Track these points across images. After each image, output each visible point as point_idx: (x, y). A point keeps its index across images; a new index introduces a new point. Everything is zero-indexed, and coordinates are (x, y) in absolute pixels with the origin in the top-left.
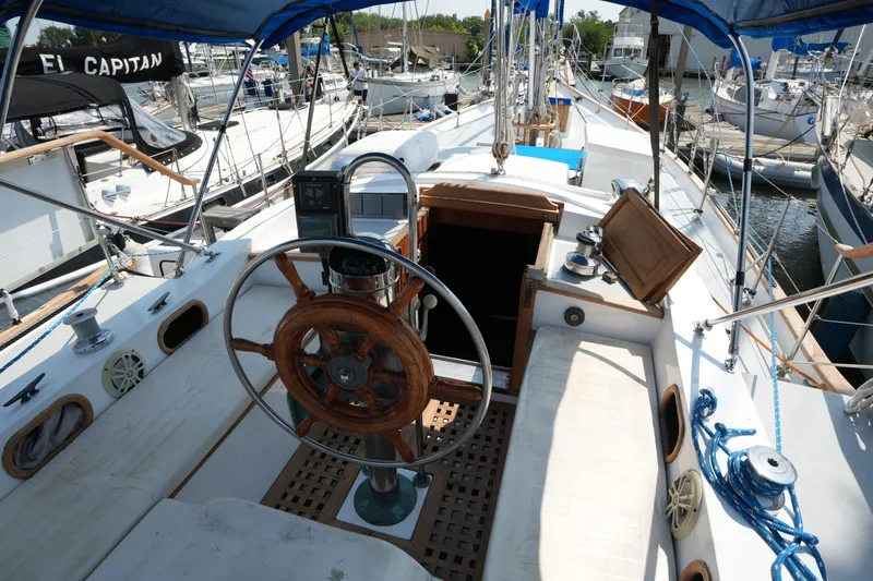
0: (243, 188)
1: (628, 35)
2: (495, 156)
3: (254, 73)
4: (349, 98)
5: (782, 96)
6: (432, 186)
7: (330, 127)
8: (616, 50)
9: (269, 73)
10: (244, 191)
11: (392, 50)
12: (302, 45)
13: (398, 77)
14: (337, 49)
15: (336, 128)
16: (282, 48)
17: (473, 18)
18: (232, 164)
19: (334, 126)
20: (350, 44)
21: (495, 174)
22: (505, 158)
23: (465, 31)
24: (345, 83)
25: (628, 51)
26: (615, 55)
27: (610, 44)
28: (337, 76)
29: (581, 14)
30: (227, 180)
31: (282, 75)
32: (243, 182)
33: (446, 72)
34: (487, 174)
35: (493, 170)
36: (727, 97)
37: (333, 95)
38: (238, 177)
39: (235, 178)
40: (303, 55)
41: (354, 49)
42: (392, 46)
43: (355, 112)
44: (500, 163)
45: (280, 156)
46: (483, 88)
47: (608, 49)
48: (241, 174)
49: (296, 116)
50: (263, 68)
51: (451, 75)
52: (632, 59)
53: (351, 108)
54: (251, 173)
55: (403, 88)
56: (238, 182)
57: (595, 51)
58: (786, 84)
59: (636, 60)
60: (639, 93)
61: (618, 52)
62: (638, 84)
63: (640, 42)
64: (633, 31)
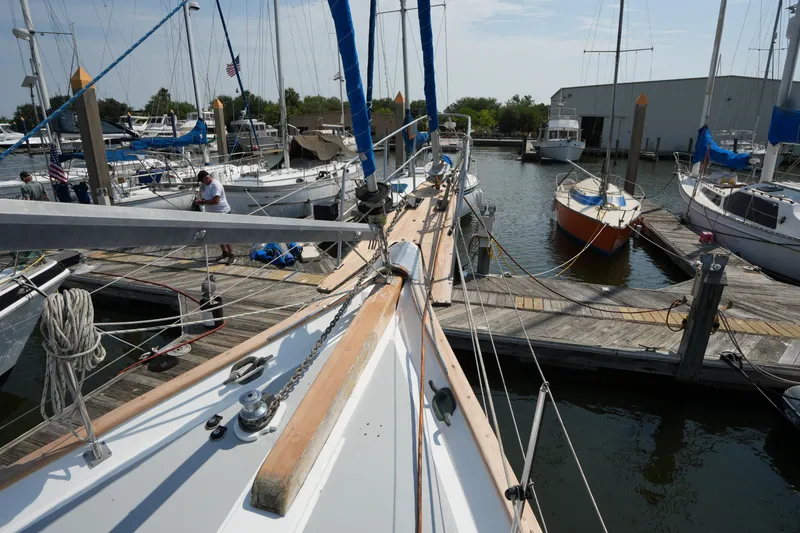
1: (563, 118)
8: (551, 132)
25: (563, 134)
26: (551, 137)
27: (545, 125)
29: (516, 98)
47: (543, 131)
52: (569, 141)
57: (530, 130)
59: (572, 143)
60: (593, 202)
61: (554, 134)
62: (590, 186)
63: (574, 125)
64: (566, 114)
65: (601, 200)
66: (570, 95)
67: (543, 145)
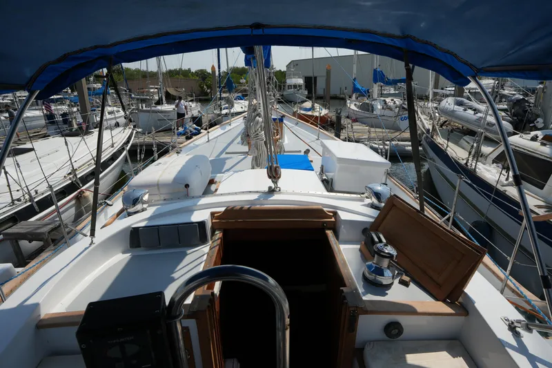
0: (35, 205)
1: (294, 78)
2: (270, 177)
3: (53, 108)
4: (126, 125)
5: (385, 107)
6: (223, 209)
7: (113, 146)
8: (288, 86)
9: (65, 108)
10: (36, 208)
11: (152, 90)
12: (89, 89)
13: (159, 108)
14: (113, 91)
15: (117, 147)
16: (72, 91)
17: (202, 71)
18: (24, 185)
19: (115, 145)
20: (122, 88)
21: (271, 191)
22: (279, 178)
23: (197, 78)
24: (122, 113)
25: (295, 86)
26: (288, 89)
27: (285, 82)
28: (115, 109)
30: (19, 200)
31: (75, 109)
32: (36, 200)
33: (190, 103)
34: (264, 193)
35: (270, 188)
36: (356, 109)
37: (113, 122)
38: (30, 196)
39: (27, 197)
40: (89, 95)
41: (126, 91)
42: (152, 88)
43: (132, 134)
44: (275, 183)
45: (70, 174)
46: (217, 112)
47: (284, 86)
48: (33, 193)
49: (83, 141)
50: (59, 105)
51: (193, 105)
52: (298, 90)
53: (128, 132)
54: (43, 191)
55: (164, 114)
56: (30, 201)
58: (384, 100)
59: (300, 91)
60: (309, 110)
61: (290, 87)
62: (308, 104)
63: (301, 81)
64: (296, 75)
65: (313, 108)
66: (297, 65)
67: (285, 93)
